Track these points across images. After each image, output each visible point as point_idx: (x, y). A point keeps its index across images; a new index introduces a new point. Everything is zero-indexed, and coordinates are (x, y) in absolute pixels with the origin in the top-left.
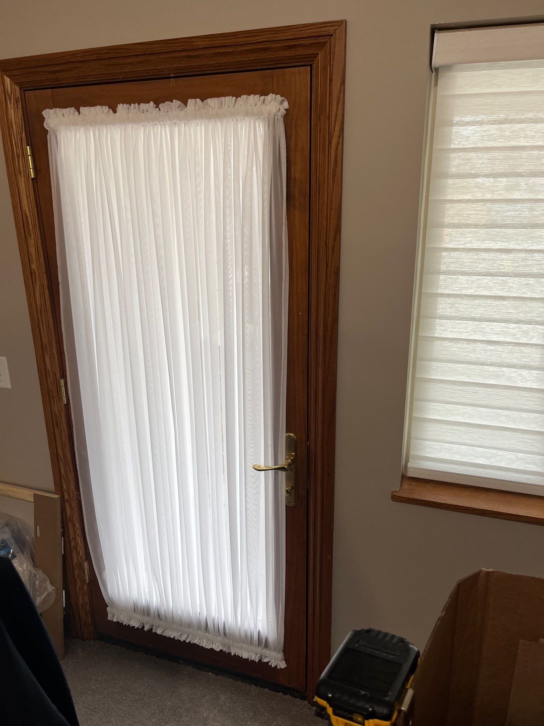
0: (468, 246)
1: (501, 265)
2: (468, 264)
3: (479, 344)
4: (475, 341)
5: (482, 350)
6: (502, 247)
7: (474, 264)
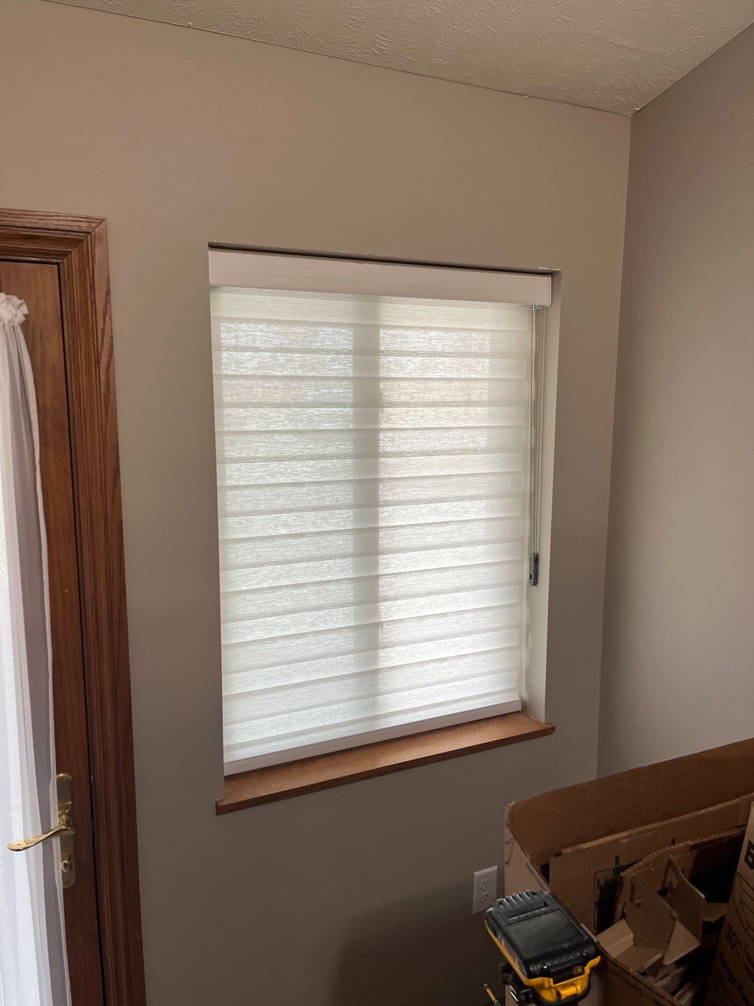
0: (260, 482)
1: (296, 500)
2: (263, 502)
3: (285, 590)
4: (280, 587)
5: (289, 596)
6: (293, 481)
7: (269, 502)
